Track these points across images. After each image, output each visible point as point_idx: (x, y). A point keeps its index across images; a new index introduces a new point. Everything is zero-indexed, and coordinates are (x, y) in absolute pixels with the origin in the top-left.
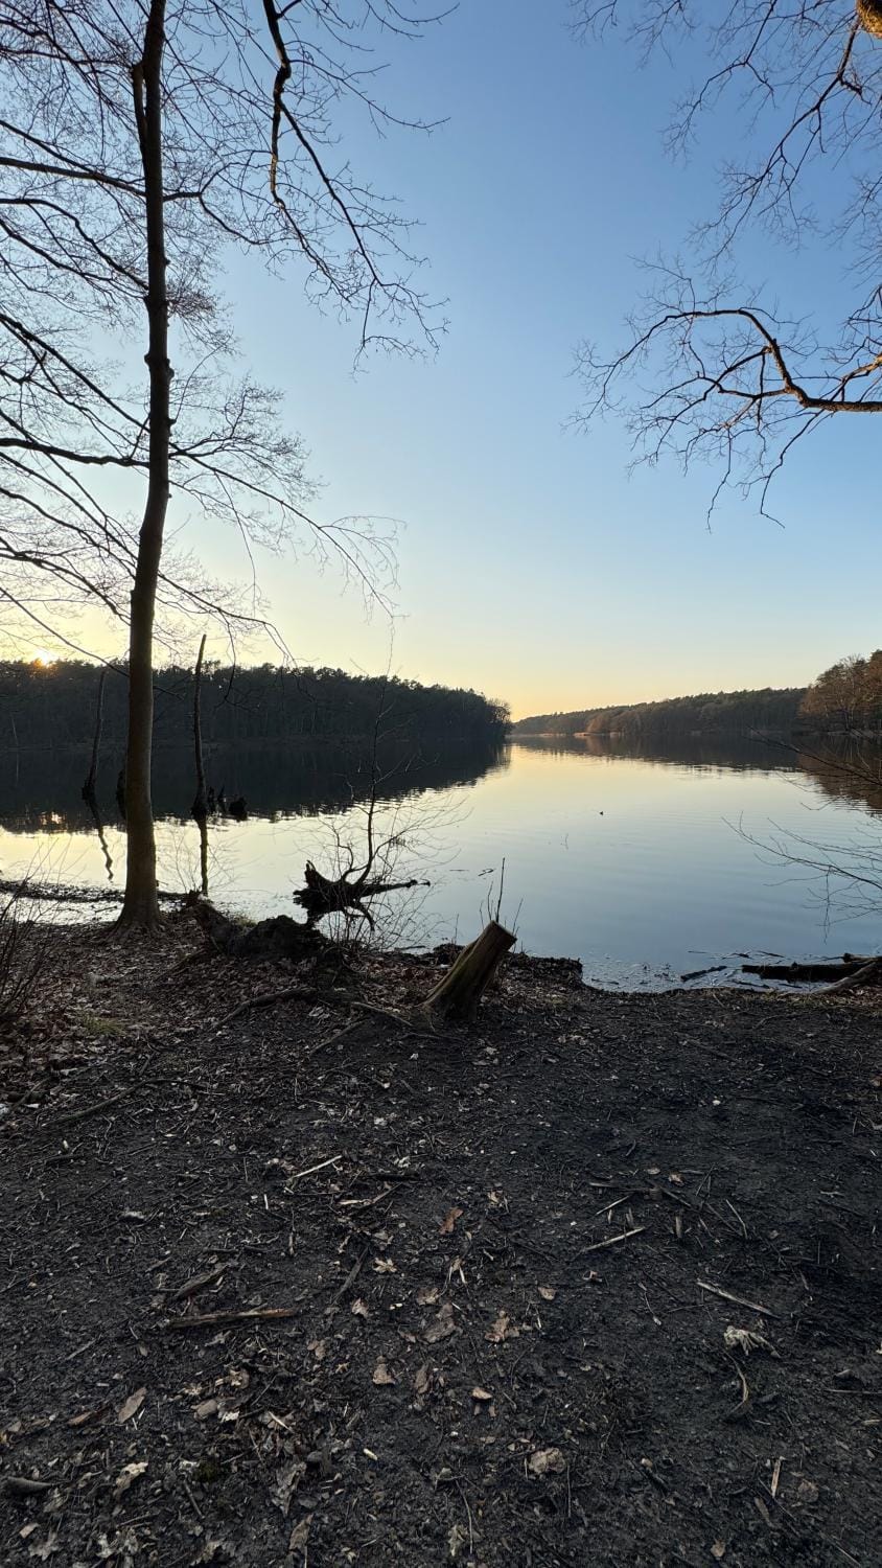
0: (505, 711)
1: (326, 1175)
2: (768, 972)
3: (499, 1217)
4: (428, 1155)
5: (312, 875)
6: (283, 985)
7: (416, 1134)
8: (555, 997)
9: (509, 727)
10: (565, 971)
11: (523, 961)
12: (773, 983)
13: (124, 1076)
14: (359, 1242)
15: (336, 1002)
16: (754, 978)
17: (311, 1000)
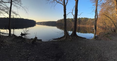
0: (36, 22)
1: (24, 54)
2: (54, 39)
3: (37, 57)
4: (31, 53)
5: (22, 33)
6: (20, 41)
7: (30, 52)
8: (40, 42)
9: (36, 23)
10: (41, 40)
11: (38, 40)
12: (54, 40)
13: (10, 46)
14: (27, 59)
15: (24, 42)
16: (53, 40)
17: (22, 42)
